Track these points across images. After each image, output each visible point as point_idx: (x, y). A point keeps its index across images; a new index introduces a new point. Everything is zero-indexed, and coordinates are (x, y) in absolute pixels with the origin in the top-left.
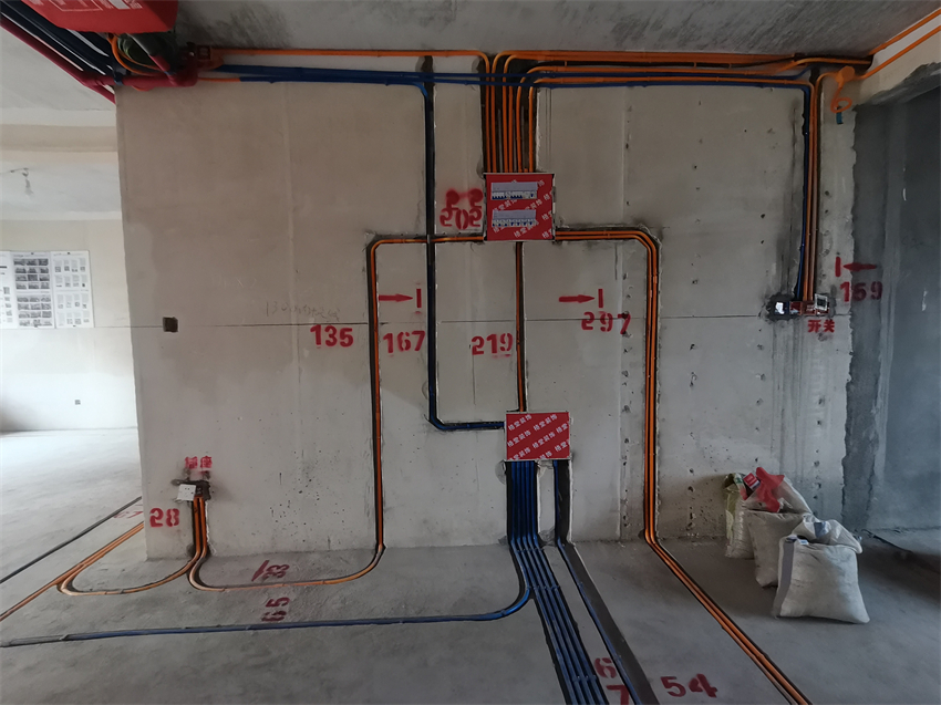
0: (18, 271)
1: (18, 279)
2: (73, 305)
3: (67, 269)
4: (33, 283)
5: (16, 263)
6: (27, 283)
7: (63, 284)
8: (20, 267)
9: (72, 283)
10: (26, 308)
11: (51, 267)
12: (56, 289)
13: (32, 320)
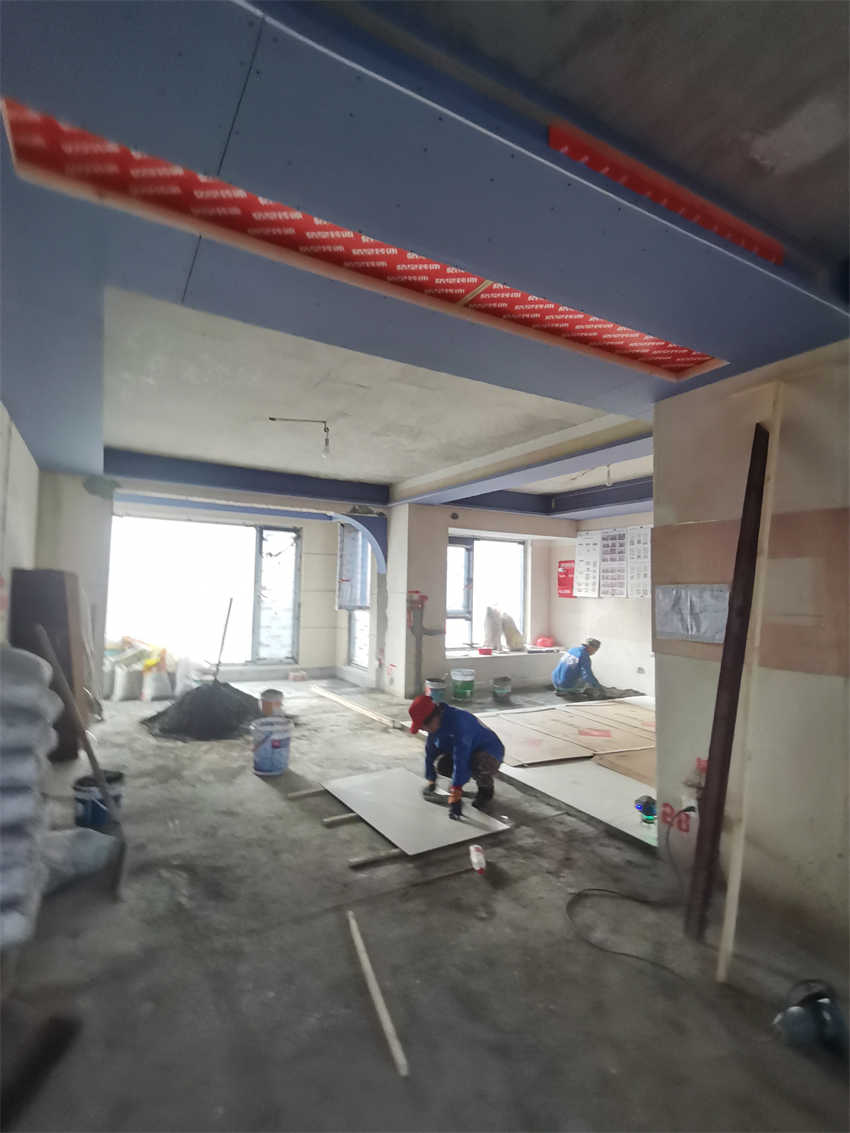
0: (605, 546)
1: (604, 553)
2: (642, 575)
3: (639, 542)
4: (613, 556)
5: (604, 539)
6: (608, 557)
7: (636, 557)
8: (606, 542)
9: (642, 554)
10: (607, 578)
11: (627, 541)
12: (630, 561)
13: (610, 589)
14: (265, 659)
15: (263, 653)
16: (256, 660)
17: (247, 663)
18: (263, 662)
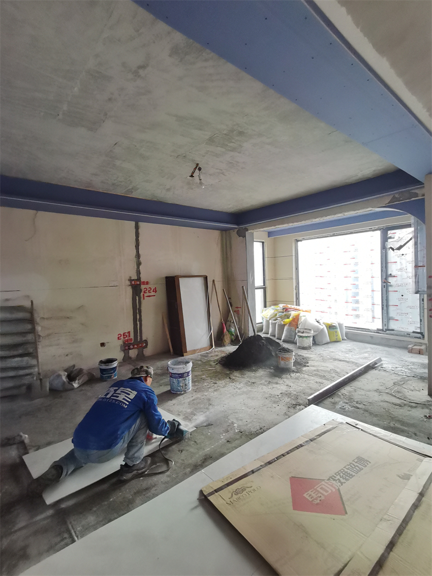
14: (393, 330)
15: (393, 325)
16: (386, 329)
17: (378, 331)
18: (392, 332)
